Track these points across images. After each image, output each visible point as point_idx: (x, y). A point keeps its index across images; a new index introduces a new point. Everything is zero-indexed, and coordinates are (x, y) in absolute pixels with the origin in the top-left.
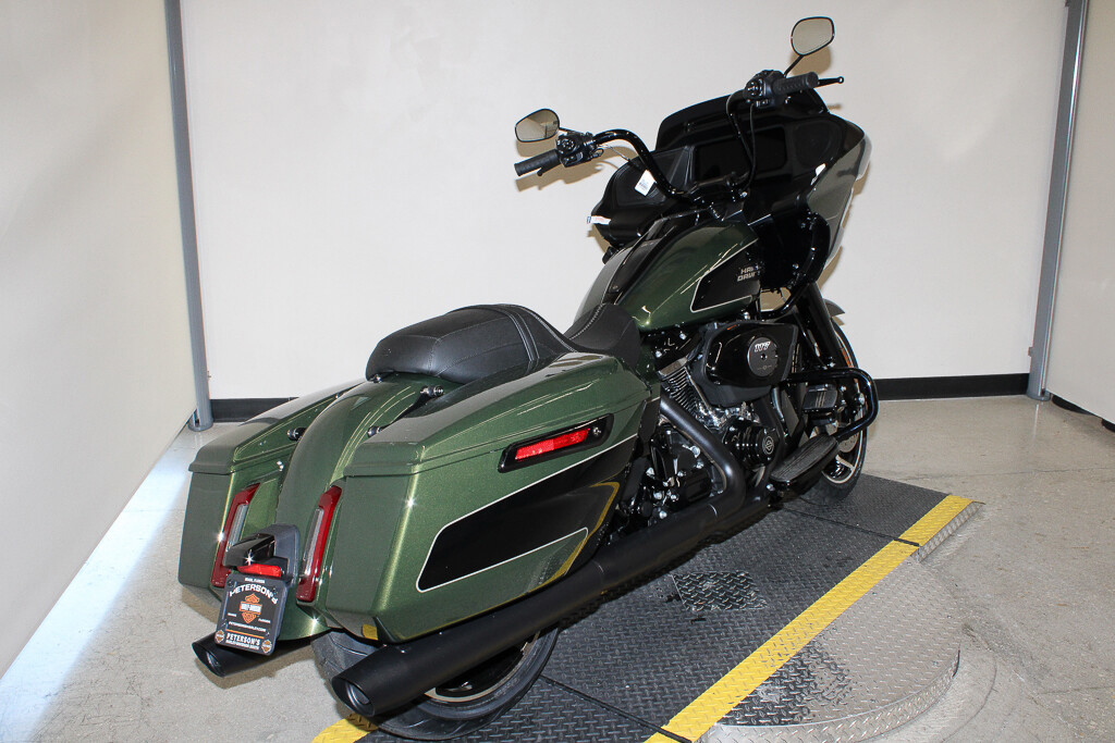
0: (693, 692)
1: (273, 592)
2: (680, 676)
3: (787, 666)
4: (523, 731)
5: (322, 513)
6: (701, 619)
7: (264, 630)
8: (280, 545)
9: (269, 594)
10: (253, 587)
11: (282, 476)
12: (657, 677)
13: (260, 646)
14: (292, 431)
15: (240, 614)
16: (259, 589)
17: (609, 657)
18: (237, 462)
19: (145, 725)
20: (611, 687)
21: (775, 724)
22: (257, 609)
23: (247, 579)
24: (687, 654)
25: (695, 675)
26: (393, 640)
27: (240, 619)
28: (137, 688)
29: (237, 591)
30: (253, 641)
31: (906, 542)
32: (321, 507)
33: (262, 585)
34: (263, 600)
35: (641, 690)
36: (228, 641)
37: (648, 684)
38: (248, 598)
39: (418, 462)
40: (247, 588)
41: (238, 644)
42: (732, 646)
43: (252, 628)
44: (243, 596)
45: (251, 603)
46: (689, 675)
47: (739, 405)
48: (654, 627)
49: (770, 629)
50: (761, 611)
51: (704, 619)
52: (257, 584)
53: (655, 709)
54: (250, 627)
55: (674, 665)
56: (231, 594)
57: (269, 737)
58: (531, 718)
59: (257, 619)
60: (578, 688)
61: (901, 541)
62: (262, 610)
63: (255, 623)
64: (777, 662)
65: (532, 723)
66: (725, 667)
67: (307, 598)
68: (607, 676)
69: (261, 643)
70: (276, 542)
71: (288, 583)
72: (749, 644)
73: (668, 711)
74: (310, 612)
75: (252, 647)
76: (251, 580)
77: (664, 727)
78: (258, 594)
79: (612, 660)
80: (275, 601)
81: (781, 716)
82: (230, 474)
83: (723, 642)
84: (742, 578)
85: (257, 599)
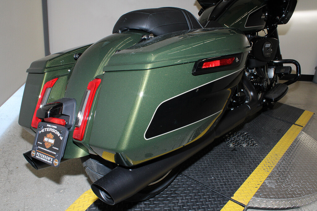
0: (240, 181)
1: (61, 133)
2: (233, 174)
3: (273, 172)
4: (172, 197)
5: (89, 92)
6: (234, 149)
7: (55, 153)
8: (66, 108)
9: (59, 135)
10: (51, 130)
11: (69, 75)
12: (224, 174)
13: (53, 162)
14: (76, 55)
15: (44, 143)
16: (54, 131)
17: (203, 164)
18: (48, 68)
19: (8, 183)
20: (206, 177)
21: (277, 198)
22: (52, 141)
23: (48, 125)
24: (233, 165)
25: (239, 174)
26: (126, 165)
27: (43, 146)
28: (8, 166)
29: (43, 131)
30: (49, 159)
31: (298, 125)
32: (89, 89)
33: (55, 129)
34: (56, 137)
35: (218, 179)
36: (37, 157)
37: (221, 177)
38: (48, 135)
39: (150, 63)
40: (48, 129)
41: (42, 159)
42: (250, 162)
43: (49, 151)
44: (45, 134)
45: (49, 138)
46: (236, 174)
47: (253, 69)
48: (217, 152)
49: (262, 155)
50: (256, 148)
51: (236, 150)
52: (53, 128)
53: (226, 189)
54: (48, 151)
55: (229, 169)
56: (40, 132)
57: (61, 191)
58: (175, 191)
59: (52, 147)
60: (192, 177)
61: (296, 125)
62: (55, 142)
63: (51, 149)
64: (269, 170)
65: (176, 193)
66: (250, 171)
67: (79, 138)
68: (203, 173)
69: (53, 160)
70: (64, 106)
71: (69, 129)
72: (256, 162)
73: (232, 190)
74: (80, 145)
75: (48, 162)
76: (50, 126)
77: (232, 198)
78: (53, 133)
79: (204, 165)
80: (61, 138)
81: (278, 195)
82: (44, 73)
83: (246, 160)
84: (246, 134)
85: (52, 136)
